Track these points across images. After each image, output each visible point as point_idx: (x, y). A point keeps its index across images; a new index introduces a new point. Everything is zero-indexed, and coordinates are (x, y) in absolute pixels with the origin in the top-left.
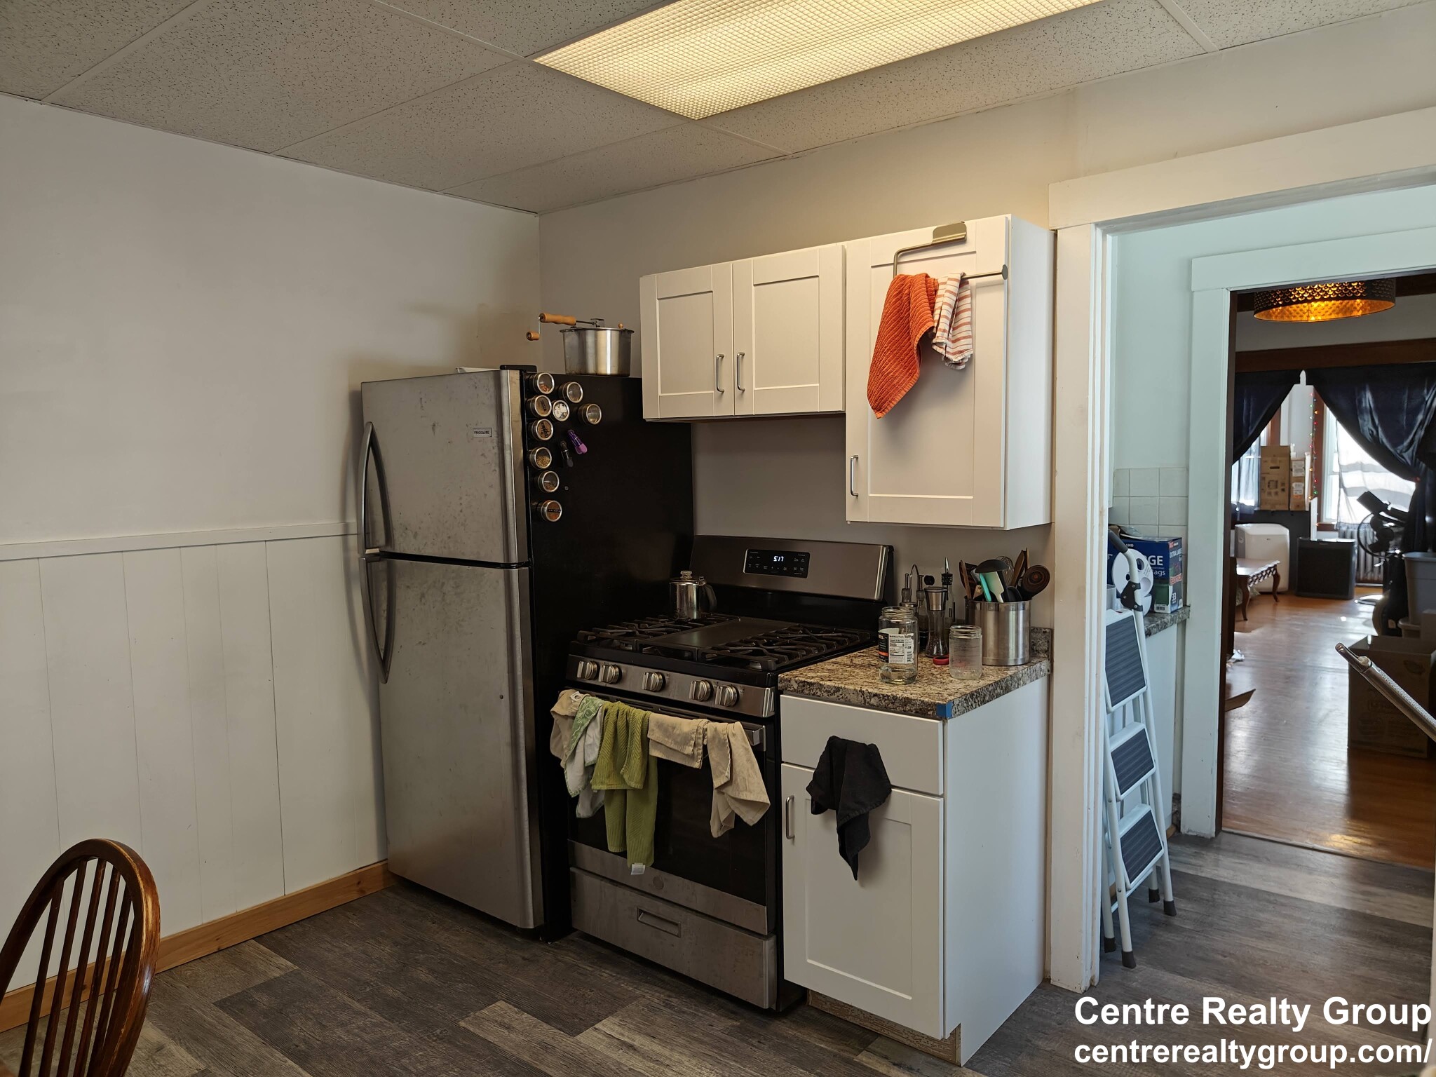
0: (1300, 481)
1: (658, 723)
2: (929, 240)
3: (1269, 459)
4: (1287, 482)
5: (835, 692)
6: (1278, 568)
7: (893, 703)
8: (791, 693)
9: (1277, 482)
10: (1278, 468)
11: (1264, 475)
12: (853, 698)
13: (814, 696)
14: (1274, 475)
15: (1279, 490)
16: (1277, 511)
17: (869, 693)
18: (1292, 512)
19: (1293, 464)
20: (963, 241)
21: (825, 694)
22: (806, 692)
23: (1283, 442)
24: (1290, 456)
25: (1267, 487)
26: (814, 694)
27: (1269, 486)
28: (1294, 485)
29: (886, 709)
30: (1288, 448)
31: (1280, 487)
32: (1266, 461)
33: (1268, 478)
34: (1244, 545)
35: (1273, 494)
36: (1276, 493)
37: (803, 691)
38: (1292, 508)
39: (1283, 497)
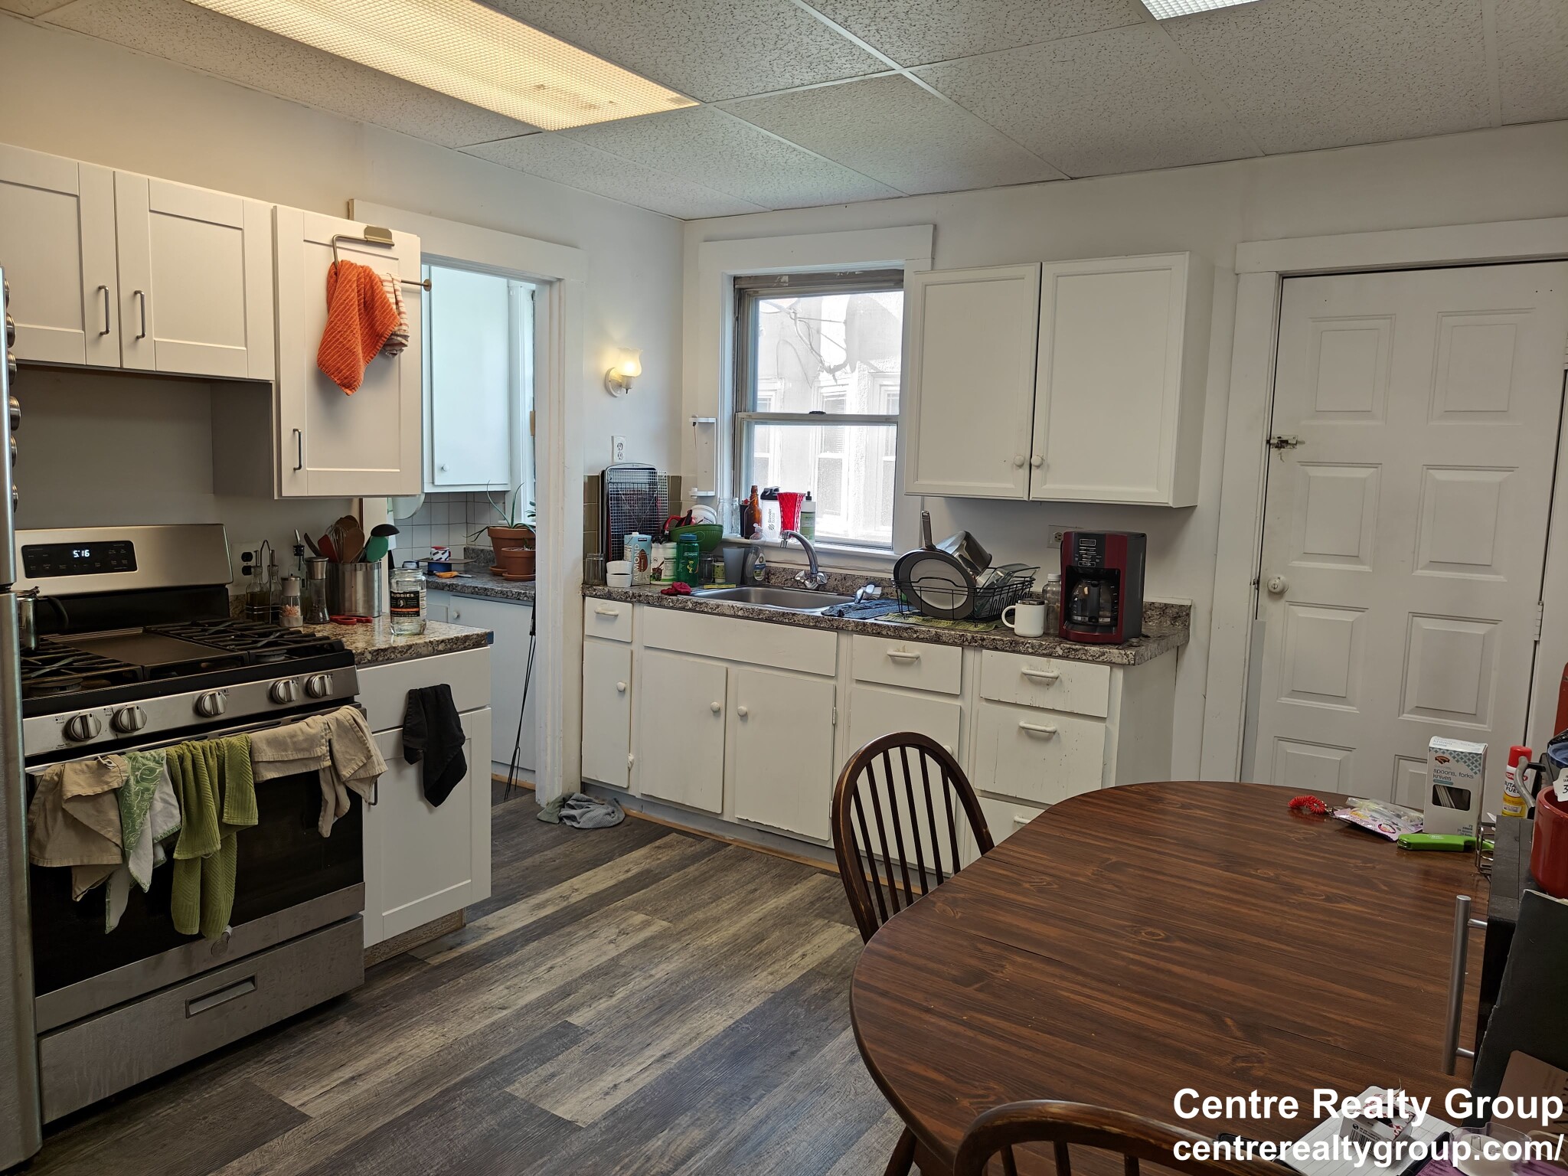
1: (267, 740)
2: (361, 236)
5: (407, 650)
7: (456, 644)
8: (365, 665)
12: (424, 651)
13: (389, 660)
17: (437, 641)
20: (389, 246)
21: (399, 655)
22: (381, 659)
26: (388, 659)
29: (451, 650)
37: (377, 659)
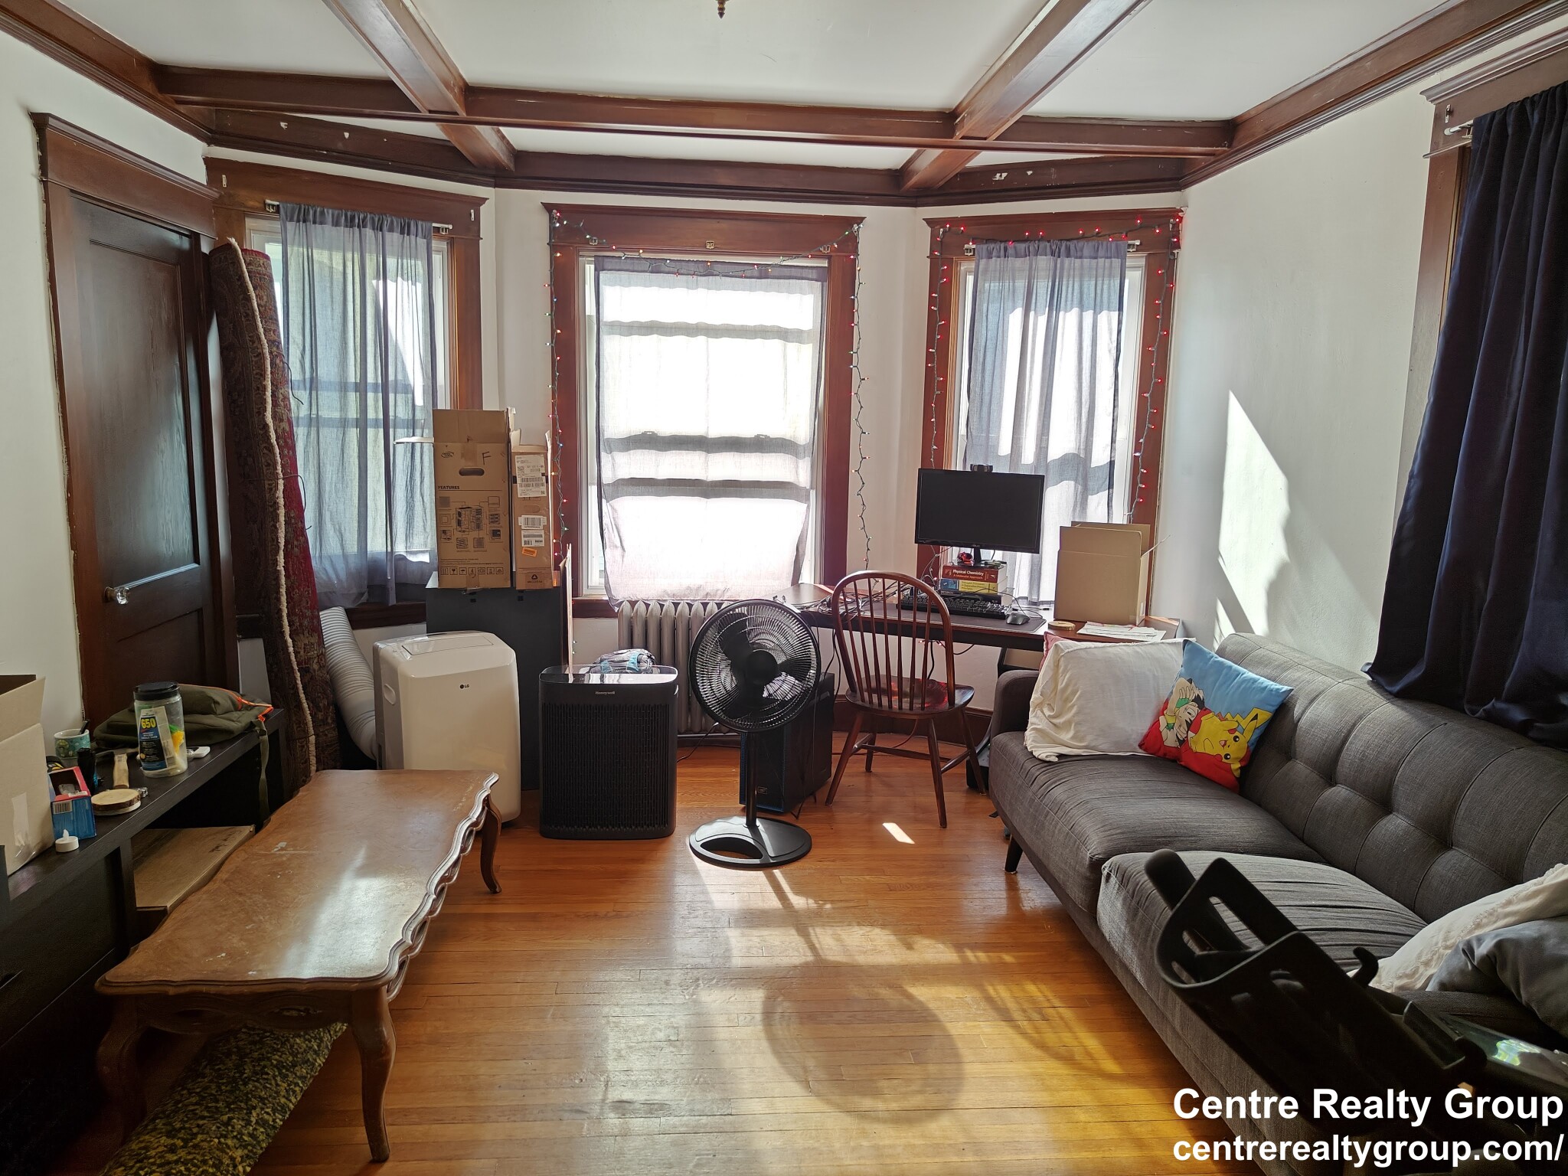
0: (536, 512)
3: (455, 447)
4: (502, 510)
6: (494, 800)
9: (479, 512)
10: (480, 472)
11: (445, 494)
14: (471, 493)
15: (485, 533)
16: (485, 591)
18: (522, 591)
19: (518, 462)
23: (490, 404)
24: (509, 441)
25: (454, 523)
27: (459, 523)
28: (521, 520)
30: (500, 417)
31: (487, 527)
32: (448, 455)
33: (457, 499)
34: (397, 705)
35: (470, 544)
36: (479, 543)
38: (521, 584)
39: (495, 551)
